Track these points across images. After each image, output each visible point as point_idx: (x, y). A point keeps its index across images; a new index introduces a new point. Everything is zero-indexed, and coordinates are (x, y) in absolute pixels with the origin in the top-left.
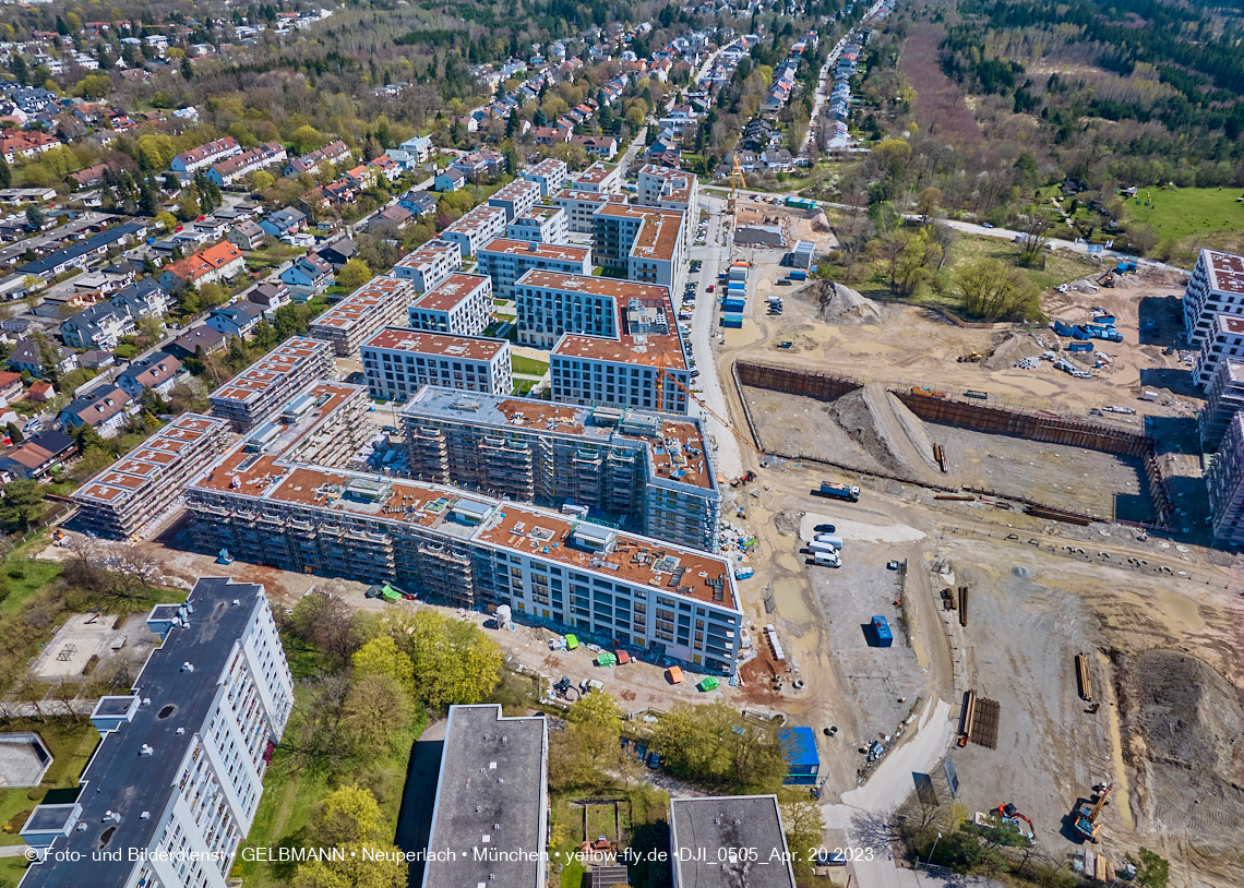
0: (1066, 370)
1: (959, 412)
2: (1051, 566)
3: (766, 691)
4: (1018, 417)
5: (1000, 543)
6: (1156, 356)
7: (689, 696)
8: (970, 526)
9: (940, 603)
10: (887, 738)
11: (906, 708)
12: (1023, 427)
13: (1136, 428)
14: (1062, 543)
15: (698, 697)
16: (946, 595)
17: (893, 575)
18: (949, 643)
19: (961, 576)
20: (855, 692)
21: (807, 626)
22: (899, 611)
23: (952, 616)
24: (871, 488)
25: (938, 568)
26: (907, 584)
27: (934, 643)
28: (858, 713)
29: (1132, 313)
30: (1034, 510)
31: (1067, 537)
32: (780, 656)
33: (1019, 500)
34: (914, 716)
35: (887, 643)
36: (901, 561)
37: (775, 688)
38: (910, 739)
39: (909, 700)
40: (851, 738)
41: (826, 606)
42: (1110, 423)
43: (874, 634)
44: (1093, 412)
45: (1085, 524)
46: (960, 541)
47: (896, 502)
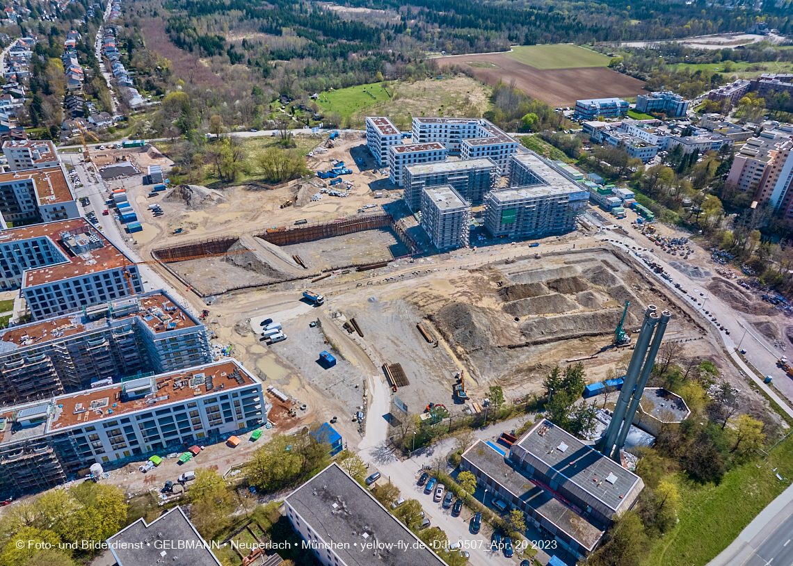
0: (336, 195)
1: (296, 235)
2: (383, 291)
3: (289, 420)
4: (327, 226)
5: (355, 290)
6: (371, 175)
7: (249, 448)
8: (337, 288)
9: (346, 331)
10: (362, 408)
11: (361, 389)
12: (331, 231)
13: (381, 212)
14: (382, 278)
15: (254, 445)
16: (346, 326)
17: (315, 329)
18: (361, 348)
19: (348, 314)
20: (333, 395)
21: (289, 377)
22: (329, 345)
23: (355, 334)
24: (277, 291)
25: (335, 315)
26: (325, 330)
27: (355, 352)
28: (341, 405)
29: (349, 157)
30: (361, 268)
31: (381, 275)
32: (285, 398)
33: (351, 266)
34: (367, 390)
35: (334, 363)
36: (316, 320)
37: (293, 416)
38: (371, 402)
39: (360, 384)
40: (345, 418)
41: (292, 361)
42: (369, 214)
43: (324, 362)
44: (359, 211)
45: (386, 265)
46: (337, 298)
47: (294, 293)
